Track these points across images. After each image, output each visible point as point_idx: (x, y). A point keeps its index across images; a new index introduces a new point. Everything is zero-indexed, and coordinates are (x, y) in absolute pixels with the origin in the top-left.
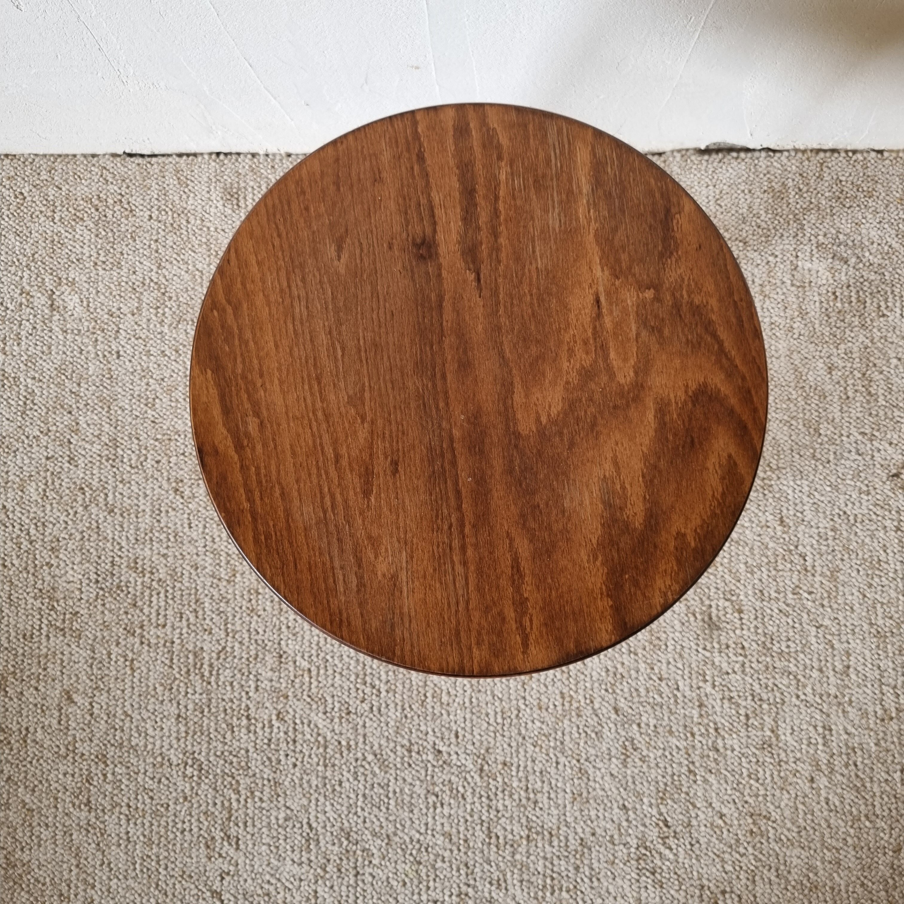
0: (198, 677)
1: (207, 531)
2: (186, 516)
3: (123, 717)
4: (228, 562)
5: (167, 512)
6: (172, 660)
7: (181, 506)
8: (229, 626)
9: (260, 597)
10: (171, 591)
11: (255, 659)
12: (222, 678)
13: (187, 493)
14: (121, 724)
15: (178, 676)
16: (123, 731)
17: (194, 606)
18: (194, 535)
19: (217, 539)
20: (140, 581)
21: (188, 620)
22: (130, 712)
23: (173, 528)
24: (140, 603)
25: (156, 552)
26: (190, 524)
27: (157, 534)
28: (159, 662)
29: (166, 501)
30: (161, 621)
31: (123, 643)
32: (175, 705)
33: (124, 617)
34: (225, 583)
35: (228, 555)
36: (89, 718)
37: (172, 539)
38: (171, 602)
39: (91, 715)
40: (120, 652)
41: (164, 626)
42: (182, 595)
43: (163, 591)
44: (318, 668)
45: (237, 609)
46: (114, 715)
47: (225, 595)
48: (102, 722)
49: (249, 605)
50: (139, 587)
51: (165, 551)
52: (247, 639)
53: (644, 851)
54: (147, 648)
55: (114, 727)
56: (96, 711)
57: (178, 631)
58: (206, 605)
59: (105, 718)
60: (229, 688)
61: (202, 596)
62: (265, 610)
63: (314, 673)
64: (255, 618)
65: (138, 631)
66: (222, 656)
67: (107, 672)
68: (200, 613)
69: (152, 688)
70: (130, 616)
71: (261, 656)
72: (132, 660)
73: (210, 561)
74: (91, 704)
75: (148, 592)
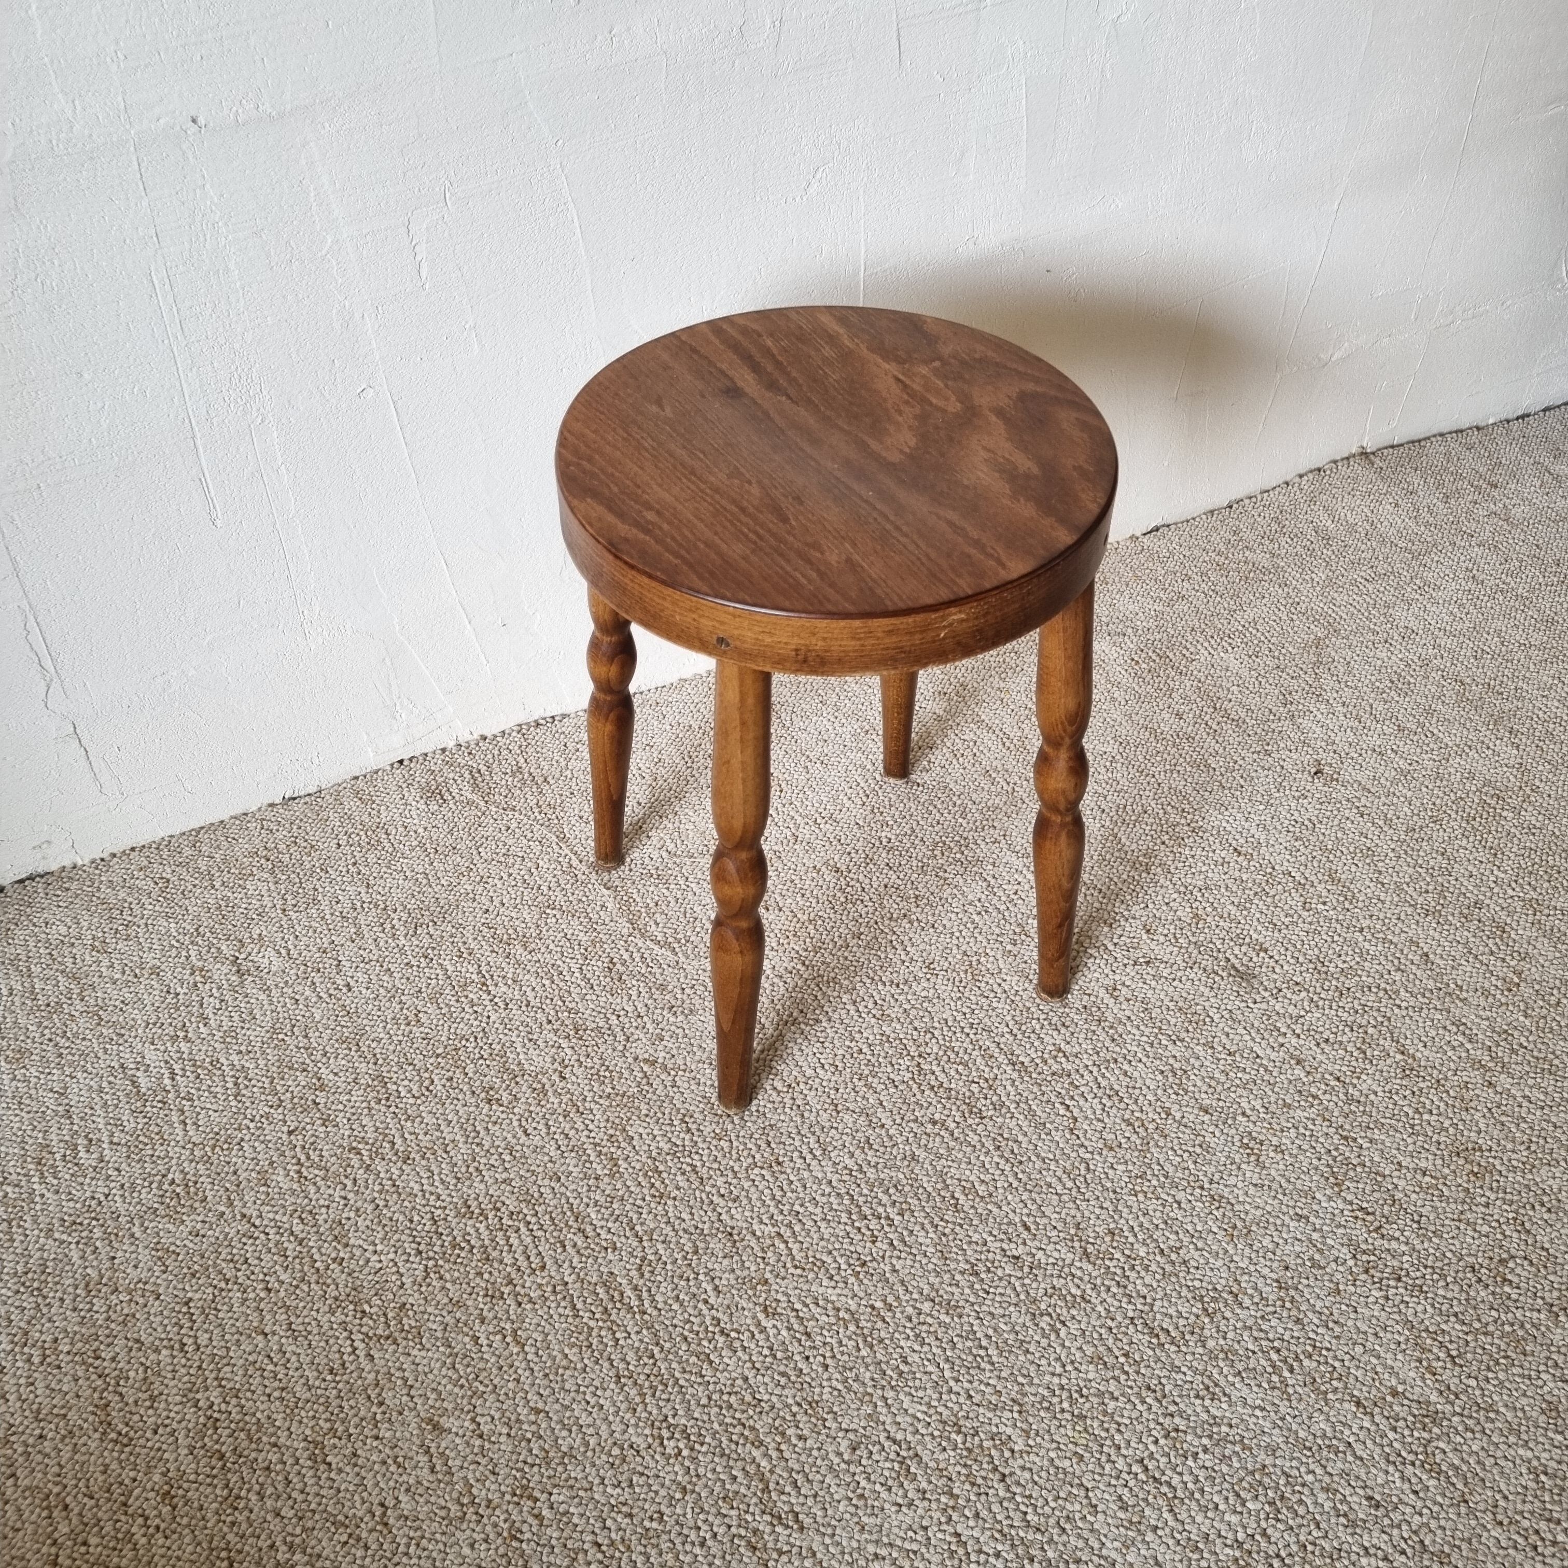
0: (622, 1313)
1: (553, 1129)
2: (515, 1123)
3: (532, 1418)
4: (600, 1153)
5: (487, 1129)
6: (574, 1307)
7: (504, 1116)
8: (638, 1228)
9: (664, 1175)
10: (534, 1220)
11: (696, 1252)
12: (659, 1298)
13: (505, 1098)
14: (534, 1428)
15: (592, 1323)
16: (540, 1437)
17: (575, 1225)
18: (537, 1140)
19: (572, 1133)
20: (482, 1227)
21: (575, 1245)
22: (540, 1405)
23: (503, 1145)
24: (495, 1254)
25: (491, 1181)
26: (525, 1132)
27: (483, 1161)
28: (556, 1317)
29: (482, 1117)
30: (536, 1261)
31: (491, 1315)
32: (606, 1364)
33: (478, 1280)
34: (606, 1180)
35: (596, 1145)
36: (478, 1442)
37: (508, 1158)
38: (540, 1233)
39: (481, 1436)
40: (491, 1329)
41: (543, 1268)
42: (552, 1219)
43: (521, 1225)
44: (789, 1226)
45: (639, 1202)
46: (518, 1421)
47: (613, 1193)
48: (503, 1439)
49: (653, 1191)
50: (485, 1234)
51: (505, 1175)
52: (672, 1234)
53: (1365, 1258)
54: (529, 1306)
55: (523, 1437)
56: (485, 1429)
57: (566, 1265)
58: (593, 1216)
59: (505, 1430)
60: (675, 1306)
61: (581, 1209)
62: (678, 1188)
63: (787, 1234)
64: (670, 1202)
65: (506, 1290)
66: (646, 1269)
67: (481, 1365)
68: (589, 1229)
69: (559, 1356)
70: (486, 1276)
71: (701, 1245)
72: (515, 1331)
73: (574, 1162)
74: (473, 1420)
75: (500, 1234)
